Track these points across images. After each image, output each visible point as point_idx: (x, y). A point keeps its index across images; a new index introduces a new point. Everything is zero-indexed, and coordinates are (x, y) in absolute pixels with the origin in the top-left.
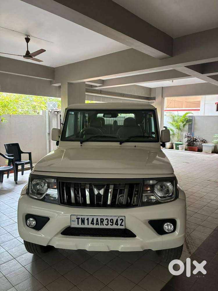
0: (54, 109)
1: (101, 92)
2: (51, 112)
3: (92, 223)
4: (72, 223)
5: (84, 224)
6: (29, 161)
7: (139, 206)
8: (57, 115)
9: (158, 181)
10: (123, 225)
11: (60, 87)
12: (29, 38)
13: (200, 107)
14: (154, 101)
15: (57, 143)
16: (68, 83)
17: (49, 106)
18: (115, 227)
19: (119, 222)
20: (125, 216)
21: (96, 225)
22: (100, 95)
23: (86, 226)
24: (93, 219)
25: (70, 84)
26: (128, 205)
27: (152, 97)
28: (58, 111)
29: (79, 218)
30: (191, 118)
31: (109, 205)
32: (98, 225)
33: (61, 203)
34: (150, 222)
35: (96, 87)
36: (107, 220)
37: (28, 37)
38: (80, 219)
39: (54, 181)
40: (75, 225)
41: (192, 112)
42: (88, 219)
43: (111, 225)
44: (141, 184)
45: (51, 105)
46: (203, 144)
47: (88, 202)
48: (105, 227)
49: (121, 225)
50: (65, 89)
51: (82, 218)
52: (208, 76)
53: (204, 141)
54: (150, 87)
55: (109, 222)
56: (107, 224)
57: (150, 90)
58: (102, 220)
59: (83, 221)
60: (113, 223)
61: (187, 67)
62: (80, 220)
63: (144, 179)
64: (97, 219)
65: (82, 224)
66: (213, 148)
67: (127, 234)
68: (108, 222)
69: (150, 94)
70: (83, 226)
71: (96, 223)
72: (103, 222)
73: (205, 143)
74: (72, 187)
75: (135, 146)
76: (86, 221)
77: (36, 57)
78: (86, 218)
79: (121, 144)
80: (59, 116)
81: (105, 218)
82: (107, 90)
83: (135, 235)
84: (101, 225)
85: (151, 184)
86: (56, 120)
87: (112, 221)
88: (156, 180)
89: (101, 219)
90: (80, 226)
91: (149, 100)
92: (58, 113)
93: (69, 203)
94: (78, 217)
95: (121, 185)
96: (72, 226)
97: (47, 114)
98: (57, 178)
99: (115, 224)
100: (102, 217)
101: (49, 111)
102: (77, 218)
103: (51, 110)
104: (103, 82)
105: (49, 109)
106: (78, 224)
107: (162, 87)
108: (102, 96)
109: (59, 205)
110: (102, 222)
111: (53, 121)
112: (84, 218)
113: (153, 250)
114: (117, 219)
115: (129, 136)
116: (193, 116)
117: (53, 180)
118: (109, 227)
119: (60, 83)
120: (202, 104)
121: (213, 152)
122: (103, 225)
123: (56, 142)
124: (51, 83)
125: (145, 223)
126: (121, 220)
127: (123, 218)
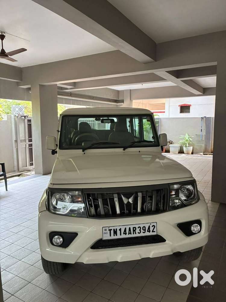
0: (21, 113)
1: (71, 95)
2: (17, 117)
3: (125, 233)
4: (104, 235)
5: (116, 235)
6: (2, 173)
7: (168, 211)
8: (24, 120)
9: (181, 185)
10: (155, 232)
11: (29, 89)
12: (5, 35)
13: (165, 110)
14: (122, 104)
15: (52, 152)
16: (39, 85)
17: (14, 110)
18: (147, 234)
19: (151, 229)
20: (156, 223)
21: (129, 234)
22: (71, 98)
23: (118, 236)
24: (126, 228)
25: (42, 87)
26: (158, 211)
27: (120, 100)
28: (25, 115)
29: (111, 230)
30: (158, 120)
31: (139, 213)
32: (131, 234)
33: (89, 216)
34: (178, 225)
35: (67, 89)
36: (139, 228)
37: (3, 34)
38: (113, 230)
39: (79, 193)
40: (107, 237)
41: (159, 114)
42: (120, 230)
43: (143, 232)
44: (167, 189)
45: (17, 109)
46: (170, 145)
47: (118, 211)
48: (137, 235)
49: (153, 231)
50: (36, 91)
51: (114, 229)
52: (181, 81)
53: (171, 143)
54: (118, 90)
55: (142, 230)
56: (139, 232)
57: (118, 92)
58: (135, 229)
59: (115, 232)
60: (145, 230)
61: (167, 72)
62: (112, 232)
63: (169, 184)
64: (130, 228)
65: (114, 236)
66: (179, 148)
67: (158, 239)
68: (140, 230)
69: (118, 97)
70: (116, 237)
71: (129, 232)
72: (136, 231)
73: (171, 144)
74: (99, 198)
75: (139, 152)
76: (118, 232)
77: (12, 57)
78: (118, 228)
79: (124, 150)
80: (26, 121)
81: (137, 226)
82: (77, 93)
83: (165, 239)
84: (133, 234)
85: (175, 188)
86: (23, 125)
87: (144, 229)
88: (180, 184)
89: (133, 228)
90: (113, 237)
91: (117, 103)
92: (25, 118)
93: (98, 216)
94: (110, 228)
95: (149, 192)
96: (104, 239)
97: (13, 119)
98: (82, 190)
99: (148, 231)
100: (134, 226)
101: (15, 116)
102: (109, 230)
103: (17, 115)
104: (75, 85)
105: (14, 113)
106: (110, 236)
107: (130, 90)
108: (72, 99)
109: (88, 218)
110: (134, 231)
111: (20, 126)
112: (116, 229)
113: (182, 252)
114: (149, 226)
115: (131, 142)
116: (159, 118)
117: (77, 192)
118: (142, 234)
119: (30, 85)
120: (167, 106)
121: (179, 153)
122: (136, 233)
123: (52, 150)
124: (18, 84)
125: (174, 227)
126: (152, 226)
127: (155, 224)
